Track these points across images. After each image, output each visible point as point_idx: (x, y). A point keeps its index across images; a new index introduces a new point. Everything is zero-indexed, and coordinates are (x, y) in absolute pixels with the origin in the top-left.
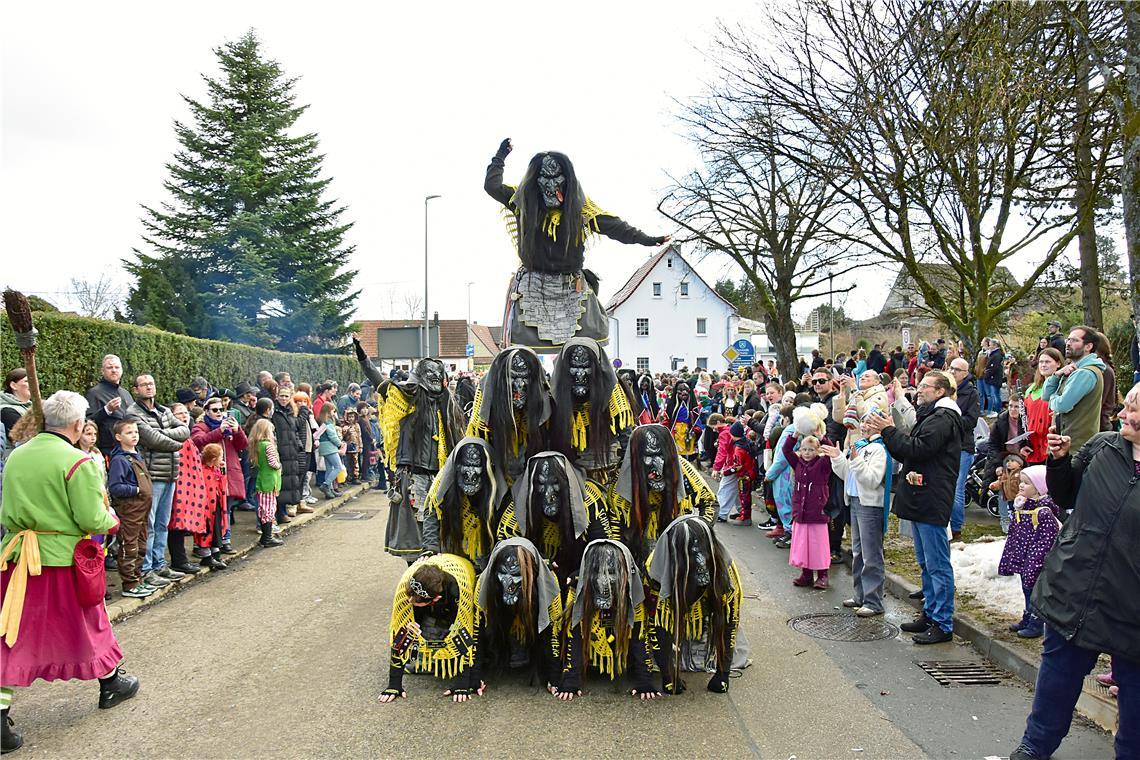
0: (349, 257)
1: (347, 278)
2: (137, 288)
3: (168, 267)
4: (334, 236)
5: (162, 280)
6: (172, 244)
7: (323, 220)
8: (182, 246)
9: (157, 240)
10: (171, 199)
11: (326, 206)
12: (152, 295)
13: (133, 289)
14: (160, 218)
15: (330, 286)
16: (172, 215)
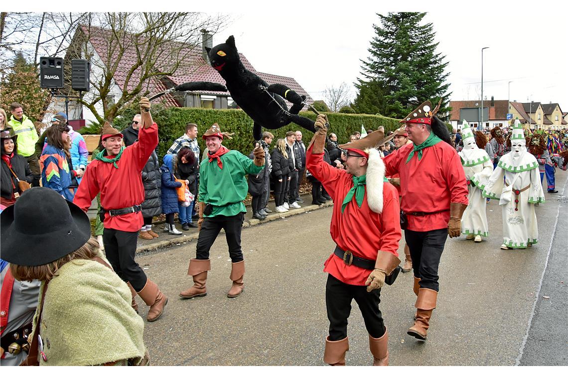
0: (447, 78)
1: (445, 87)
2: (359, 94)
3: (372, 85)
4: (440, 69)
5: (370, 90)
6: (373, 75)
7: (435, 62)
8: (377, 76)
9: (366, 74)
10: (371, 55)
11: (437, 56)
12: (366, 97)
13: (358, 95)
14: (368, 65)
15: (438, 91)
16: (372, 63)
